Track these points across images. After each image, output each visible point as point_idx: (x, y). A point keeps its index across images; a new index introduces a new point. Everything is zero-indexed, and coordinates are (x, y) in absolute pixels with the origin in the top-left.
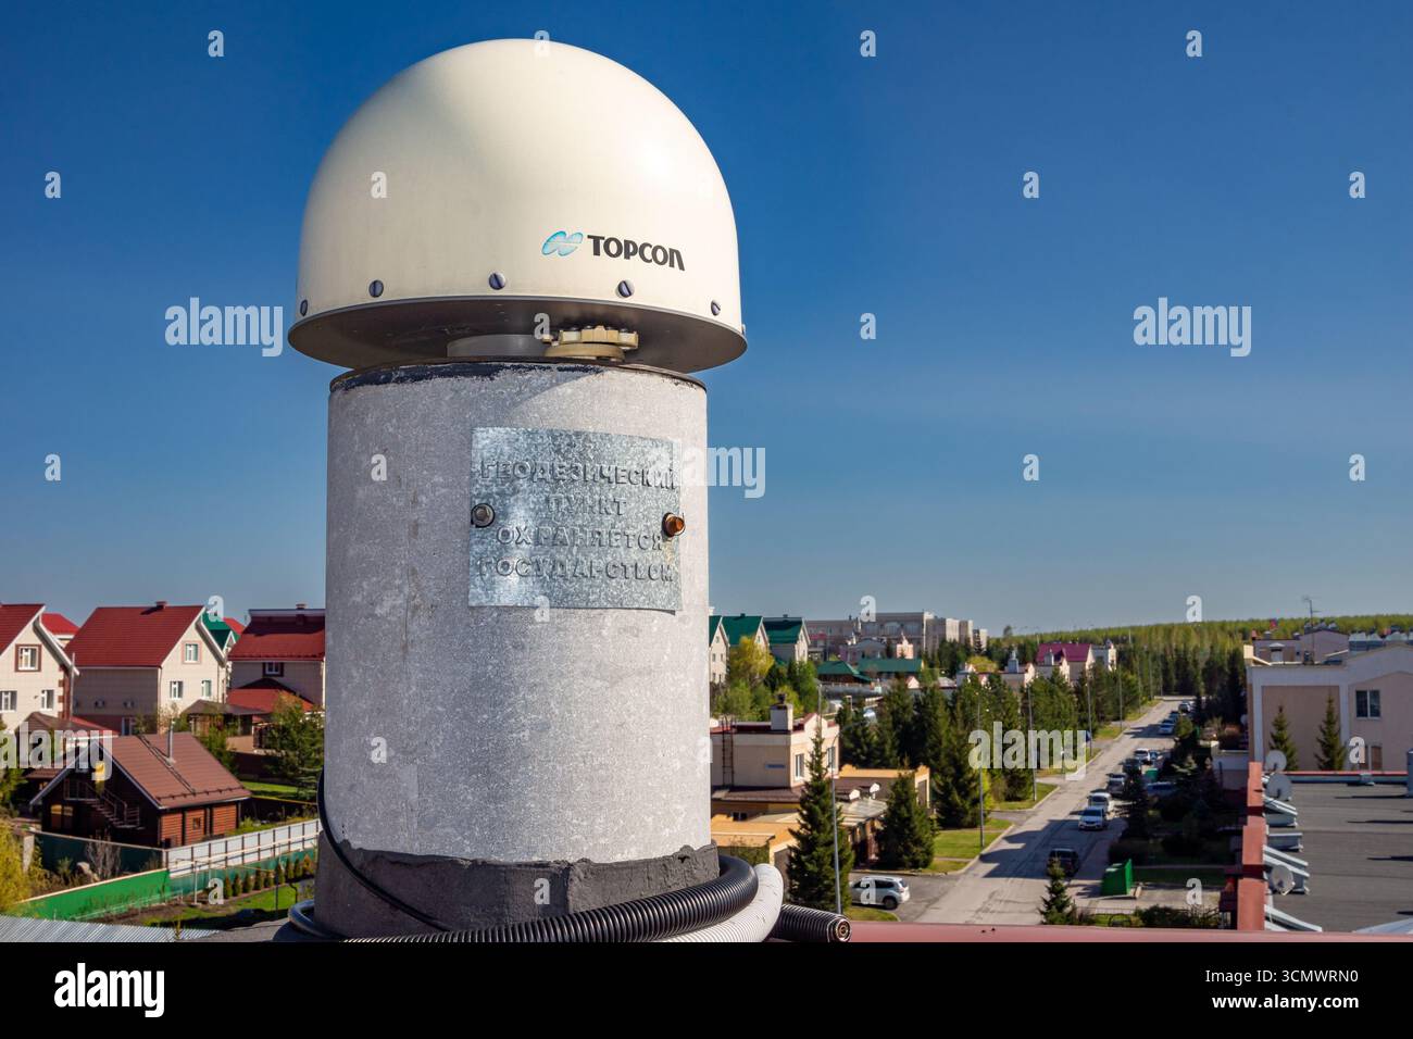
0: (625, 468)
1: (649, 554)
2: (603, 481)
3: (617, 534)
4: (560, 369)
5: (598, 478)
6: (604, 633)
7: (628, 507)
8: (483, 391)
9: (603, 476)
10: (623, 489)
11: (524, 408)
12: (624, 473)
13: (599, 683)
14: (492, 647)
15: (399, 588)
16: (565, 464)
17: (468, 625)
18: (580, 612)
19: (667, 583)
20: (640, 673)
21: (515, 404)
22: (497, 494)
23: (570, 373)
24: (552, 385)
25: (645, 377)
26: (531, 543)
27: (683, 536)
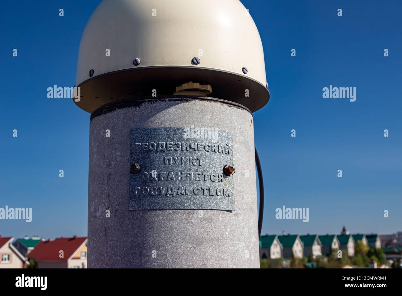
0: (202, 144)
1: (216, 184)
2: (191, 150)
3: (199, 174)
4: (170, 101)
5: (189, 149)
6: (193, 221)
7: (204, 162)
8: (136, 113)
9: (191, 148)
10: (201, 154)
11: (153, 118)
12: (203, 147)
13: (191, 245)
14: (140, 229)
16: (172, 143)
17: (130, 219)
18: (181, 211)
19: (227, 198)
20: (212, 240)
21: (150, 117)
22: (142, 158)
23: (174, 102)
24: (166, 108)
25: (212, 103)
26: (157, 179)
27: (236, 175)
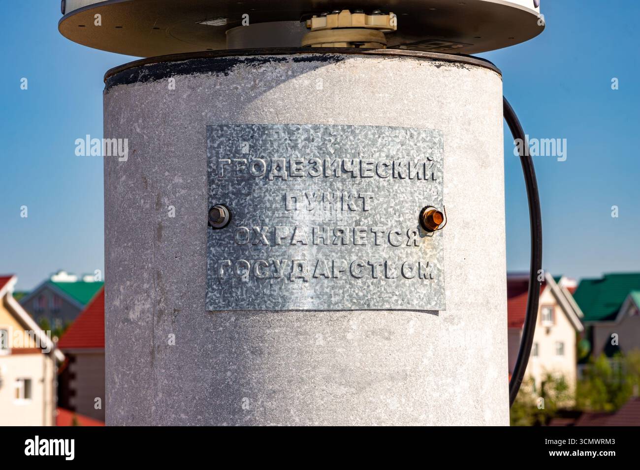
0: (372, 160)
1: (402, 252)
2: (345, 176)
3: (362, 231)
4: (296, 60)
5: (339, 173)
6: (349, 336)
7: (376, 202)
8: (218, 87)
9: (344, 171)
10: (369, 184)
11: (258, 102)
12: (372, 167)
13: (343, 390)
14: (230, 353)
15: (147, 291)
16: (302, 160)
17: (207, 330)
18: (322, 314)
19: (426, 282)
20: (392, 378)
21: (250, 100)
22: (233, 193)
23: (307, 63)
24: (288, 78)
25: (396, 61)
26: (268, 243)
27: (449, 229)
